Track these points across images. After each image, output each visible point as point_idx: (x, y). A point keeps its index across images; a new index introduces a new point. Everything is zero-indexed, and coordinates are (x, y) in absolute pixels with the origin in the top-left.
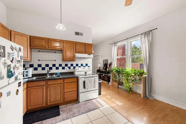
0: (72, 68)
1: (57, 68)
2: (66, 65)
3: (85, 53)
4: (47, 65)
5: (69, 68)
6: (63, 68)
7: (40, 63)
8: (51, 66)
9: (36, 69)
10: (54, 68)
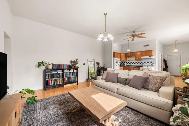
0: (142, 64)
1: (135, 64)
2: (139, 62)
3: (147, 56)
4: (131, 62)
5: (140, 64)
6: (137, 64)
7: (129, 61)
8: (132, 63)
9: (128, 64)
10: (134, 64)
